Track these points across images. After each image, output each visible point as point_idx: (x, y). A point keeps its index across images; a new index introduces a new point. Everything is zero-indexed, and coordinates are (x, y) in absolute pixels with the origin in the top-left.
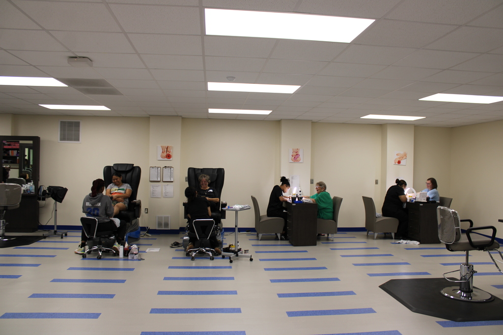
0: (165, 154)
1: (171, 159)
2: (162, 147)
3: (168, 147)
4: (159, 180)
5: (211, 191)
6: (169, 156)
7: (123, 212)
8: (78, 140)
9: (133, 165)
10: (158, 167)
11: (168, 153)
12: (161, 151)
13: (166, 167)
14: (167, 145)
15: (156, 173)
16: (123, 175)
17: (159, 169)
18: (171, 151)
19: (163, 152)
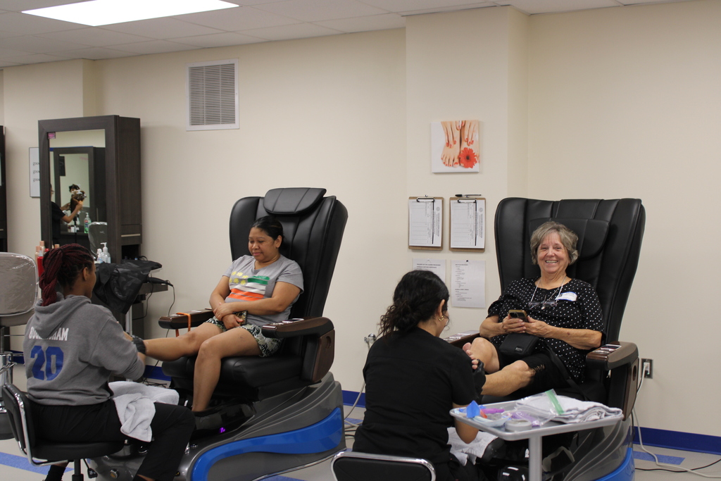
0: (455, 151)
1: (476, 167)
2: (444, 124)
3: (463, 126)
4: (437, 243)
5: (571, 297)
6: (468, 158)
7: (232, 363)
8: (230, 118)
9: (324, 191)
10: (434, 200)
11: (465, 145)
12: (444, 141)
13: (459, 196)
14: (459, 119)
15: (429, 220)
16: (288, 228)
17: (438, 203)
18: (476, 138)
19: (448, 144)
